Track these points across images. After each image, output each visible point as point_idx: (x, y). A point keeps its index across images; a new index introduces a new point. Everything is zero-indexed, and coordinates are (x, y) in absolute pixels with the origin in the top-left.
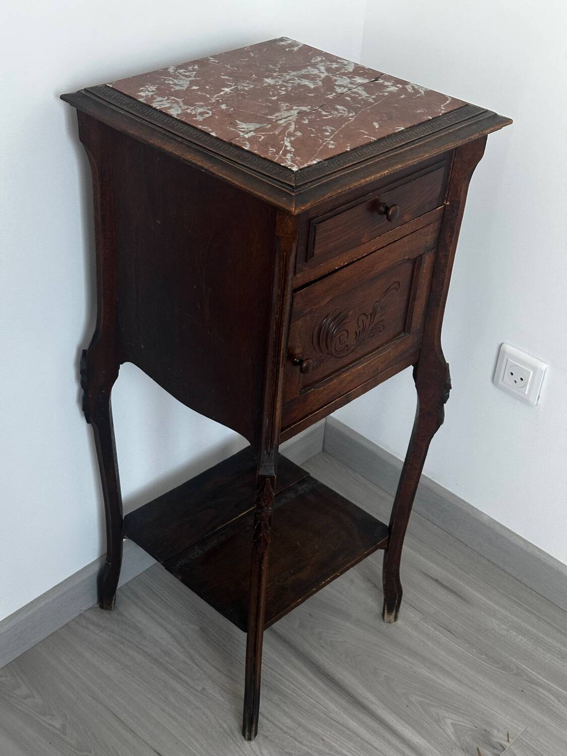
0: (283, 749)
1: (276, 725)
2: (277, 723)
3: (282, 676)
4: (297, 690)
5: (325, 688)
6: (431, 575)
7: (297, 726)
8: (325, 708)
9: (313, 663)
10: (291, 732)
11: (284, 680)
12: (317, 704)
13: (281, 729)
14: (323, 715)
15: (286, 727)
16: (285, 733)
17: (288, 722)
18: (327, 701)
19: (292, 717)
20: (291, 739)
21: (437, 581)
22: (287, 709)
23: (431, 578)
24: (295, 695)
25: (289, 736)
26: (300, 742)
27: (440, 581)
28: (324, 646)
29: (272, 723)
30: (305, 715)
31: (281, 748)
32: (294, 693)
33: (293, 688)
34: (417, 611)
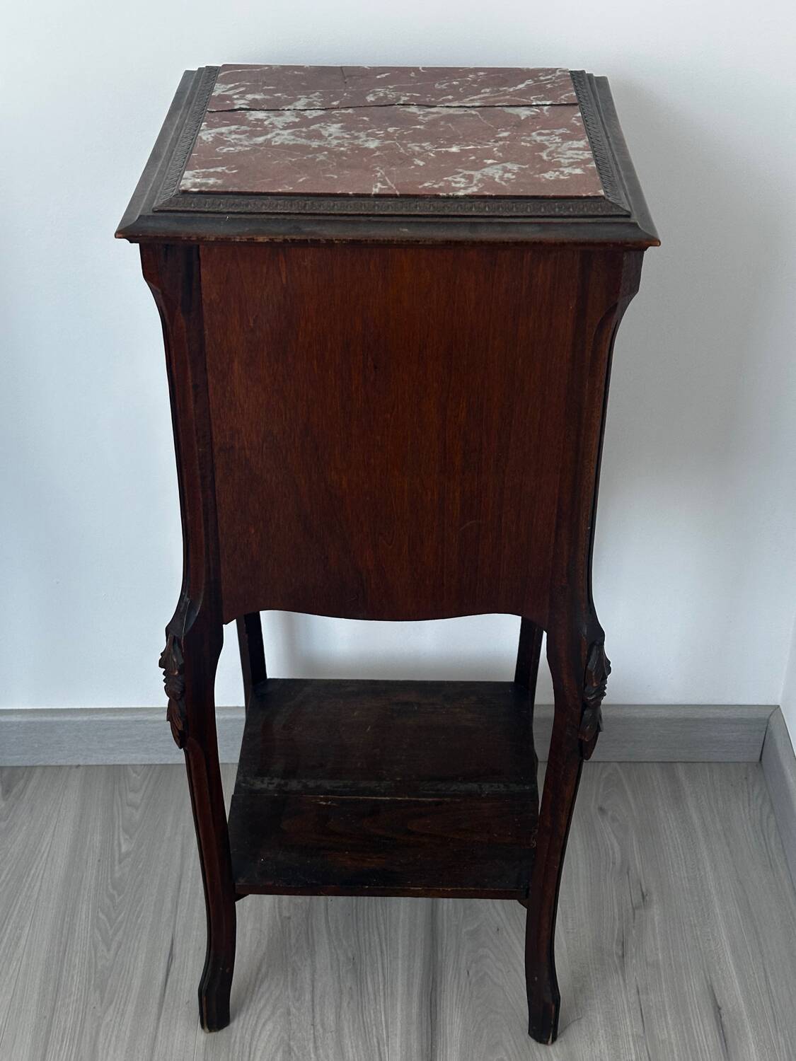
0: (289, 1039)
1: (313, 1010)
2: (317, 1009)
3: (383, 968)
4: (382, 994)
5: (414, 1017)
6: (719, 999)
7: (333, 1029)
8: (388, 1037)
9: (434, 981)
10: (321, 1031)
11: (380, 974)
12: (384, 1025)
13: (314, 1017)
14: (375, 1040)
15: (322, 1020)
16: (313, 1025)
17: (331, 1017)
18: (399, 1032)
19: (340, 1016)
20: (312, 1037)
21: (717, 1009)
22: (345, 1004)
23: (715, 1000)
24: (372, 997)
25: (312, 1032)
26: (316, 1048)
27: (722, 1011)
28: (470, 973)
29: (313, 1005)
30: (356, 1026)
31: (289, 1036)
32: (375, 994)
33: (379, 988)
34: (640, 1023)
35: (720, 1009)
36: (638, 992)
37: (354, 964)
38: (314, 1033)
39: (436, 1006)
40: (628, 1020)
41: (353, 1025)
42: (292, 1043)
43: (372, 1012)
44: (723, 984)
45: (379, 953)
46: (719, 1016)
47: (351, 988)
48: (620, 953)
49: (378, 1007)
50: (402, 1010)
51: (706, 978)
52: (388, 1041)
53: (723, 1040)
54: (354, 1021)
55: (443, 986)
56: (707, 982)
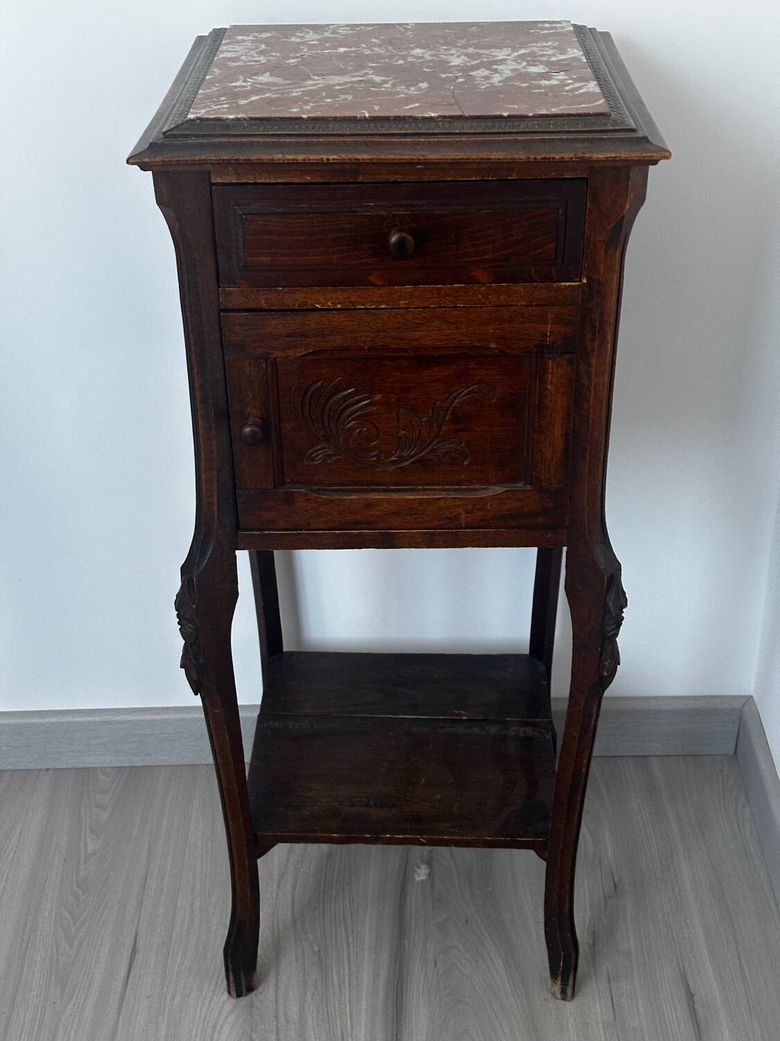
0: (252, 1032)
1: (277, 1002)
2: (281, 1001)
3: (349, 960)
4: (347, 985)
5: (380, 1007)
6: (691, 985)
7: (297, 1021)
8: (352, 1027)
9: (400, 971)
10: (284, 1023)
11: (346, 965)
12: (348, 1016)
13: (277, 1010)
14: (339, 1031)
15: (285, 1013)
16: (276, 1017)
17: (294, 1009)
18: (363, 1023)
19: (304, 1008)
20: (275, 1029)
21: (690, 996)
22: (309, 997)
23: (688, 987)
24: (337, 989)
25: (275, 1024)
27: (695, 999)
28: (438, 964)
29: (276, 997)
30: (320, 1017)
31: (251, 1029)
32: (340, 986)
33: (344, 980)
34: (611, 1011)
35: (692, 995)
36: (609, 980)
37: (319, 957)
38: (277, 1026)
39: (402, 997)
40: (598, 1008)
41: (317, 1017)
42: (254, 1036)
43: (337, 1003)
44: (696, 971)
45: (345, 944)
46: (691, 1003)
47: (316, 981)
48: (591, 942)
49: (343, 998)
50: (367, 1001)
51: (678, 964)
52: (352, 1032)
53: (696, 1026)
54: (318, 1012)
55: (409, 977)
56: (680, 969)
